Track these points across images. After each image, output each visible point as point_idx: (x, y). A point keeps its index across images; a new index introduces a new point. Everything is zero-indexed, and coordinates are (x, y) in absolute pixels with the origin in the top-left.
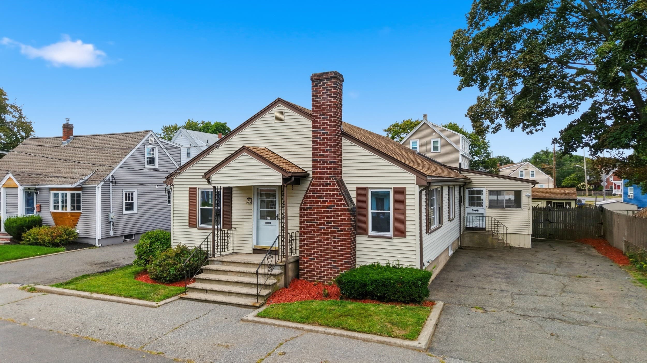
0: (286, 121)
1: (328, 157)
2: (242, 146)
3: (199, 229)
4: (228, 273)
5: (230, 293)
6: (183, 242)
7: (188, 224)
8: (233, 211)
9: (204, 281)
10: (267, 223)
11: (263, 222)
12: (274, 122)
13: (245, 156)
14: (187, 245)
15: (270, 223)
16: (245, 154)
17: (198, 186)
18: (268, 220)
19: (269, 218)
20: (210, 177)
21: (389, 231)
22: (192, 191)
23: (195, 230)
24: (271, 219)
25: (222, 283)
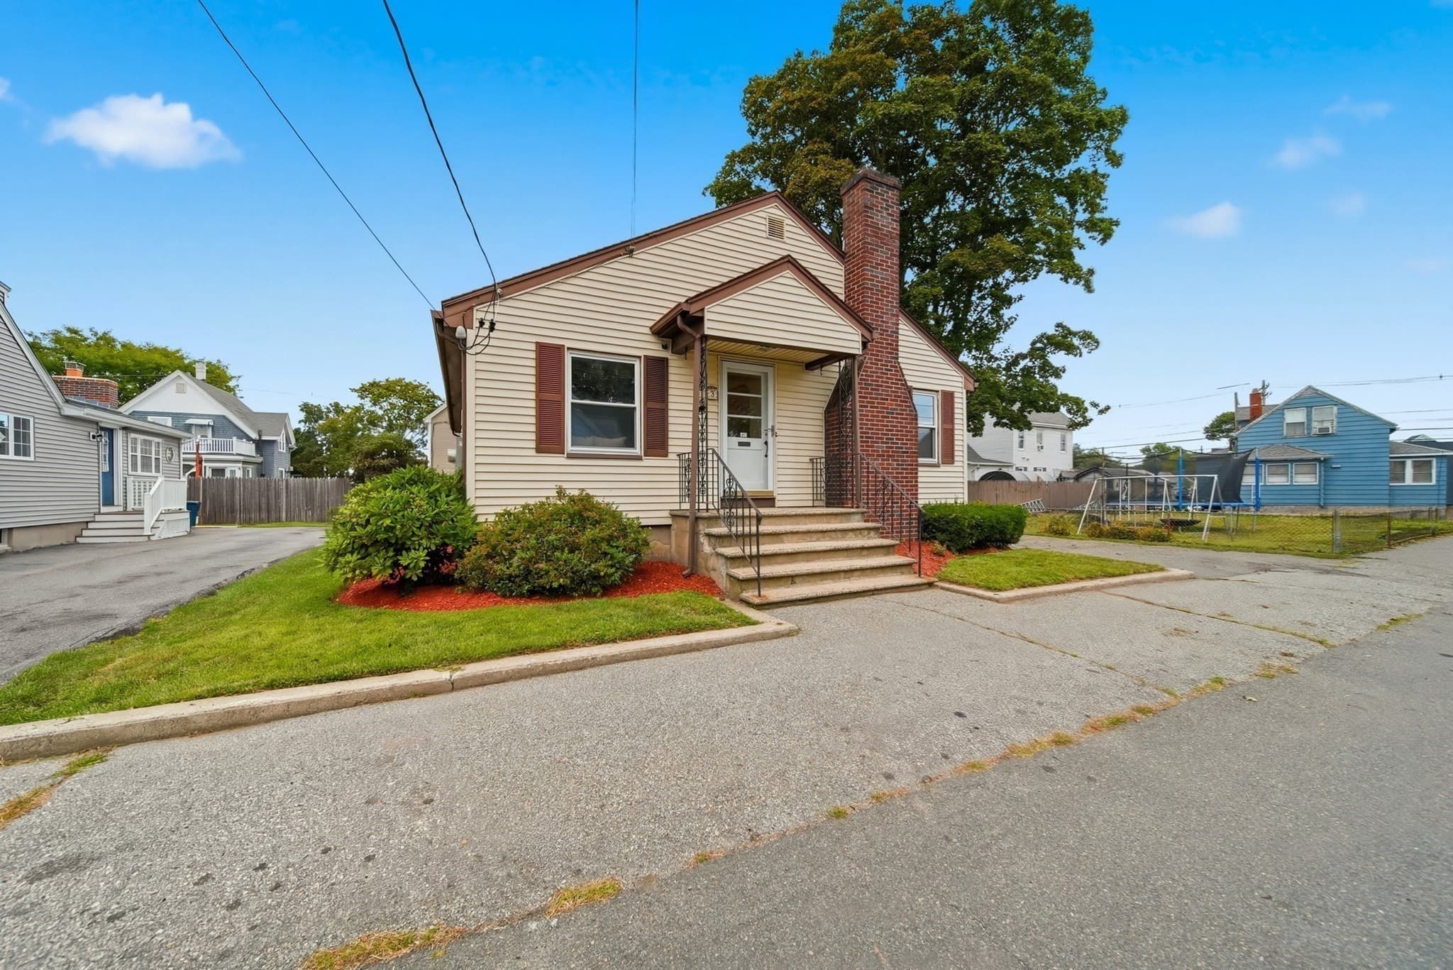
0: (788, 241)
1: (888, 323)
2: (785, 253)
3: (570, 456)
4: (784, 537)
5: (849, 572)
6: (565, 485)
7: (533, 445)
8: (671, 413)
9: (773, 560)
10: (741, 444)
11: (735, 440)
12: (764, 235)
13: (787, 278)
14: (591, 493)
15: (748, 444)
16: (788, 273)
17: (568, 344)
18: (744, 437)
19: (745, 434)
20: (703, 310)
21: (931, 456)
22: (548, 356)
23: (559, 459)
24: (748, 436)
25: (800, 557)
